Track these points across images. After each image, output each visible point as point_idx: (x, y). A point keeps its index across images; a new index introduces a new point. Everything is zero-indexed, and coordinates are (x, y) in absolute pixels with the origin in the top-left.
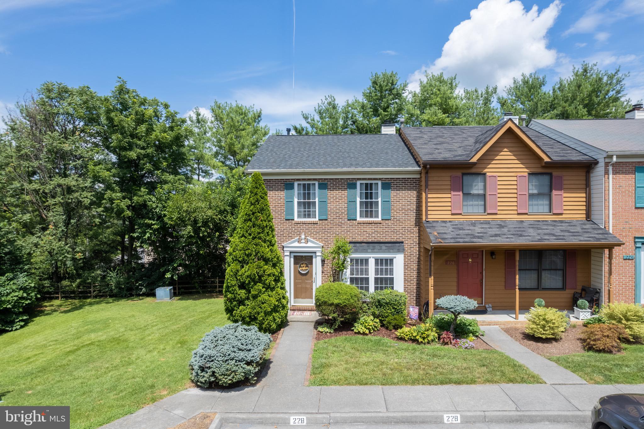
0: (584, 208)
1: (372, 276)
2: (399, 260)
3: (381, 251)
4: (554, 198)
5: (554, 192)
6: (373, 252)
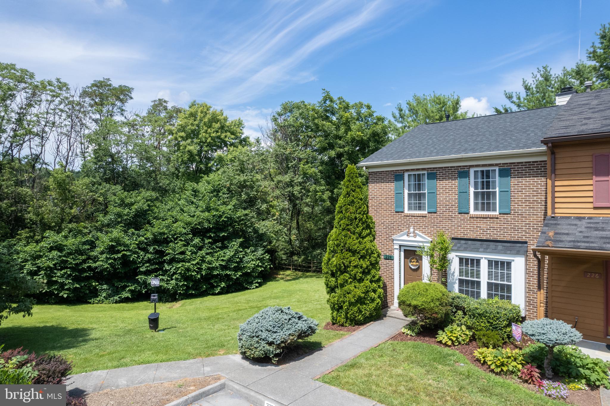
1: (484, 279)
2: (519, 264)
3: (496, 251)
6: (485, 251)
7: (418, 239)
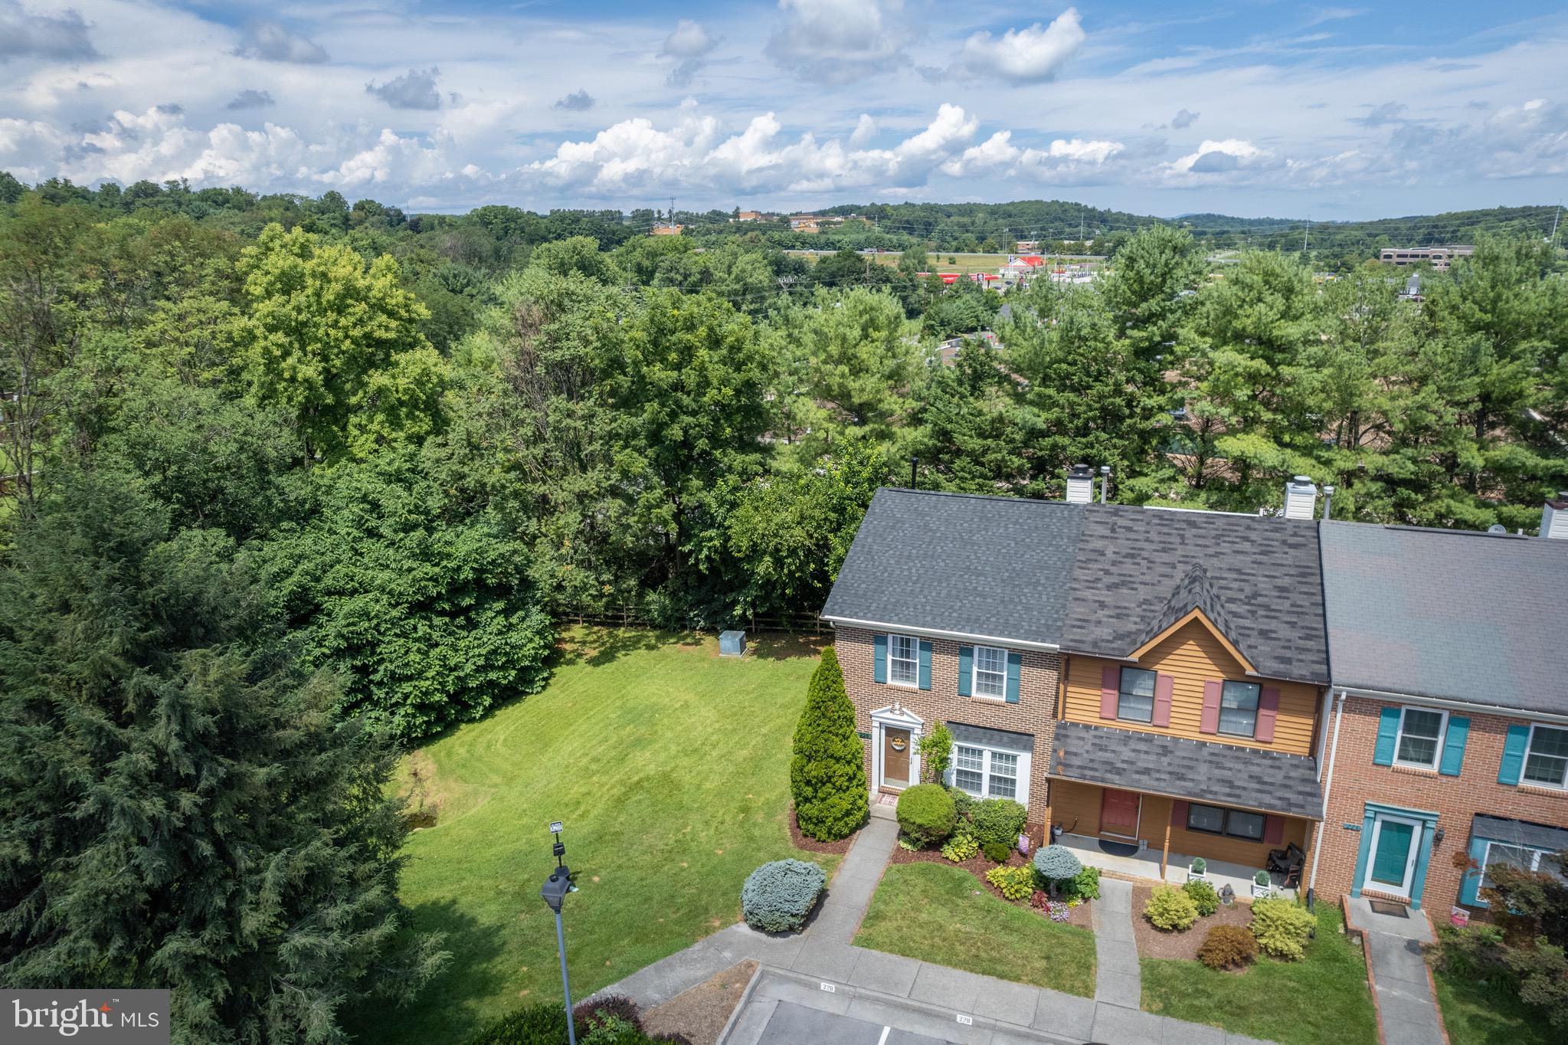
0: (1309, 739)
1: (986, 772)
2: (1024, 760)
3: (1000, 744)
4: (1260, 718)
5: (1262, 712)
6: (989, 743)
7: (905, 718)
